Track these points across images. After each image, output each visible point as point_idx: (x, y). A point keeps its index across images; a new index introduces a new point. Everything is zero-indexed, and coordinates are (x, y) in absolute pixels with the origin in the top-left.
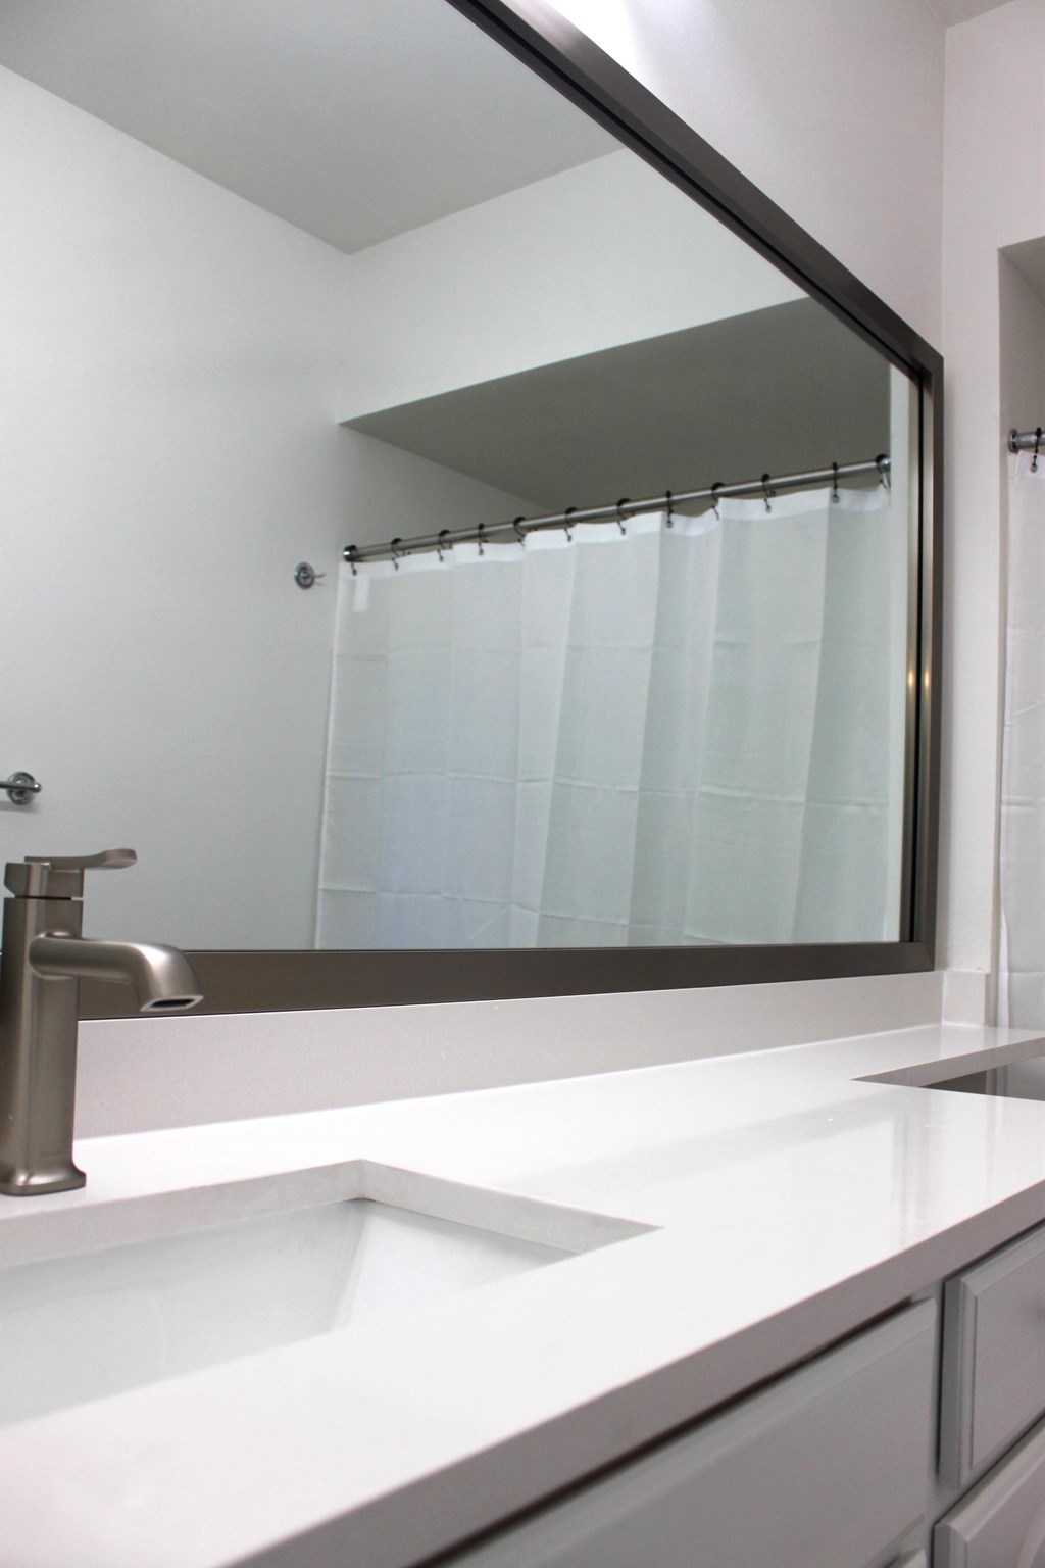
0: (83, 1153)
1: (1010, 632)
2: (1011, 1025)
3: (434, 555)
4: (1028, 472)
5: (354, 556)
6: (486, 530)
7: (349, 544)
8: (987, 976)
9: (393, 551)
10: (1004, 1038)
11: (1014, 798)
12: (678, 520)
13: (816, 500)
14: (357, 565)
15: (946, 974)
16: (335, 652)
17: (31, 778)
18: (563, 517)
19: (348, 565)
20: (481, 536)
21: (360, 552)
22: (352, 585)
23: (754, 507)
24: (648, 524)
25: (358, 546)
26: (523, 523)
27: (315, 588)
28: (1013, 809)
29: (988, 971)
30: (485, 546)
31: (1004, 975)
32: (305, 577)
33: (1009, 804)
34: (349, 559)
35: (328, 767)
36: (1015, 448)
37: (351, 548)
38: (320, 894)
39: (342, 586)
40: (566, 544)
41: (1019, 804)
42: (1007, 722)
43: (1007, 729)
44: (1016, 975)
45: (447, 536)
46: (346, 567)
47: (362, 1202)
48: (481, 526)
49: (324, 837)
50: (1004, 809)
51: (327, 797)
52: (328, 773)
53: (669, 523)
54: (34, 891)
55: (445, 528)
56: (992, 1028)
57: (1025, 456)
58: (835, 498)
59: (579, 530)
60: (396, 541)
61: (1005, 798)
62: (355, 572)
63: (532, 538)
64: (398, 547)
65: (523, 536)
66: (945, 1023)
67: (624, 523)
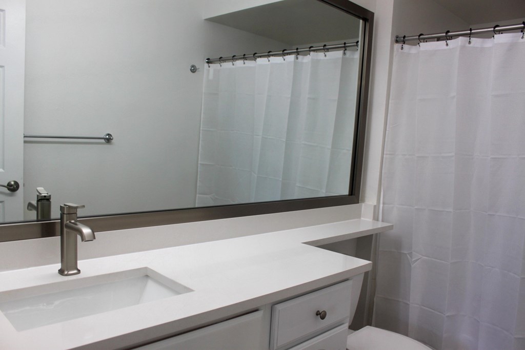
0: (81, 264)
1: (390, 101)
2: (383, 221)
3: (231, 63)
4: (400, 50)
5: (209, 61)
6: (246, 56)
7: (208, 58)
8: (375, 206)
9: (220, 61)
10: (380, 225)
11: (388, 153)
12: (300, 57)
13: (339, 54)
14: (210, 65)
15: (363, 204)
16: (203, 92)
17: (111, 135)
18: (267, 54)
19: (207, 64)
20: (244, 57)
21: (211, 61)
22: (208, 71)
23: (321, 55)
24: (291, 58)
25: (210, 58)
26: (256, 55)
27: (197, 72)
28: (388, 156)
29: (375, 204)
30: (245, 61)
31: (381, 206)
32: (194, 70)
33: (386, 154)
34: (208, 62)
35: (201, 126)
36: (397, 42)
37: (208, 59)
38: (199, 165)
39: (205, 71)
40: (268, 63)
41: (390, 154)
42: (387, 129)
43: (387, 132)
44: (385, 205)
45: (235, 57)
46: (206, 65)
47: (147, 276)
48: (244, 55)
49: (200, 148)
50: (384, 156)
51: (201, 136)
52: (201, 129)
53: (297, 58)
54: (65, 213)
55: (234, 55)
56: (376, 221)
57: (399, 45)
58: (344, 54)
59: (271, 58)
60: (221, 58)
61: (385, 152)
62: (209, 67)
63: (259, 60)
64: (221, 60)
65: (256, 59)
66: (362, 219)
67: (284, 57)
